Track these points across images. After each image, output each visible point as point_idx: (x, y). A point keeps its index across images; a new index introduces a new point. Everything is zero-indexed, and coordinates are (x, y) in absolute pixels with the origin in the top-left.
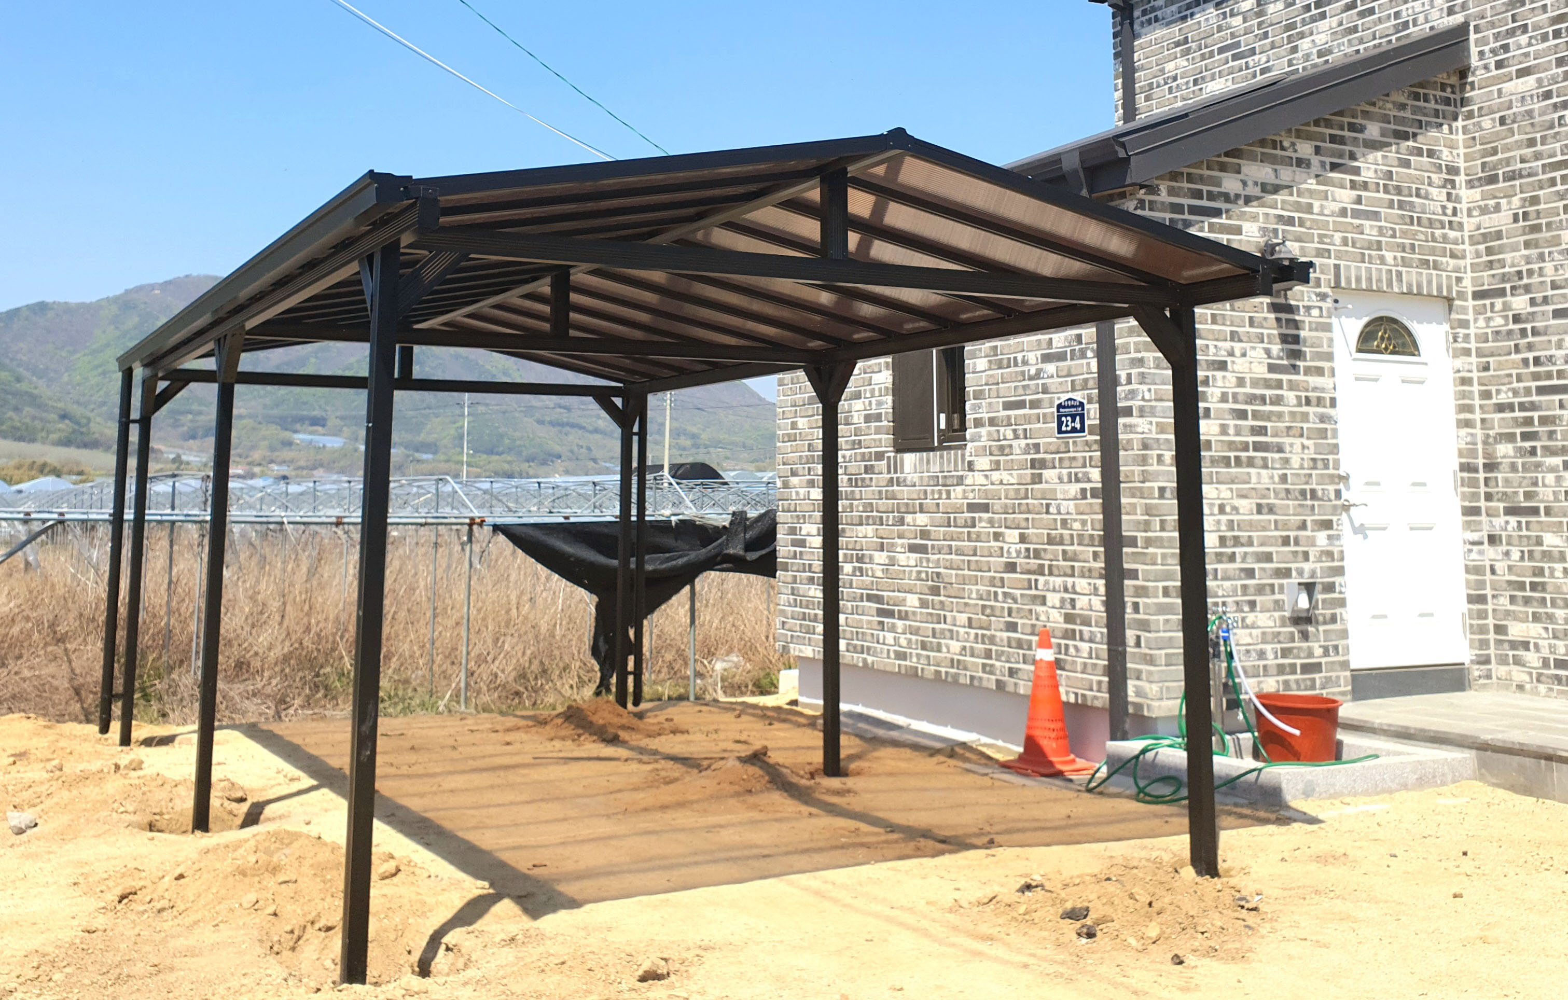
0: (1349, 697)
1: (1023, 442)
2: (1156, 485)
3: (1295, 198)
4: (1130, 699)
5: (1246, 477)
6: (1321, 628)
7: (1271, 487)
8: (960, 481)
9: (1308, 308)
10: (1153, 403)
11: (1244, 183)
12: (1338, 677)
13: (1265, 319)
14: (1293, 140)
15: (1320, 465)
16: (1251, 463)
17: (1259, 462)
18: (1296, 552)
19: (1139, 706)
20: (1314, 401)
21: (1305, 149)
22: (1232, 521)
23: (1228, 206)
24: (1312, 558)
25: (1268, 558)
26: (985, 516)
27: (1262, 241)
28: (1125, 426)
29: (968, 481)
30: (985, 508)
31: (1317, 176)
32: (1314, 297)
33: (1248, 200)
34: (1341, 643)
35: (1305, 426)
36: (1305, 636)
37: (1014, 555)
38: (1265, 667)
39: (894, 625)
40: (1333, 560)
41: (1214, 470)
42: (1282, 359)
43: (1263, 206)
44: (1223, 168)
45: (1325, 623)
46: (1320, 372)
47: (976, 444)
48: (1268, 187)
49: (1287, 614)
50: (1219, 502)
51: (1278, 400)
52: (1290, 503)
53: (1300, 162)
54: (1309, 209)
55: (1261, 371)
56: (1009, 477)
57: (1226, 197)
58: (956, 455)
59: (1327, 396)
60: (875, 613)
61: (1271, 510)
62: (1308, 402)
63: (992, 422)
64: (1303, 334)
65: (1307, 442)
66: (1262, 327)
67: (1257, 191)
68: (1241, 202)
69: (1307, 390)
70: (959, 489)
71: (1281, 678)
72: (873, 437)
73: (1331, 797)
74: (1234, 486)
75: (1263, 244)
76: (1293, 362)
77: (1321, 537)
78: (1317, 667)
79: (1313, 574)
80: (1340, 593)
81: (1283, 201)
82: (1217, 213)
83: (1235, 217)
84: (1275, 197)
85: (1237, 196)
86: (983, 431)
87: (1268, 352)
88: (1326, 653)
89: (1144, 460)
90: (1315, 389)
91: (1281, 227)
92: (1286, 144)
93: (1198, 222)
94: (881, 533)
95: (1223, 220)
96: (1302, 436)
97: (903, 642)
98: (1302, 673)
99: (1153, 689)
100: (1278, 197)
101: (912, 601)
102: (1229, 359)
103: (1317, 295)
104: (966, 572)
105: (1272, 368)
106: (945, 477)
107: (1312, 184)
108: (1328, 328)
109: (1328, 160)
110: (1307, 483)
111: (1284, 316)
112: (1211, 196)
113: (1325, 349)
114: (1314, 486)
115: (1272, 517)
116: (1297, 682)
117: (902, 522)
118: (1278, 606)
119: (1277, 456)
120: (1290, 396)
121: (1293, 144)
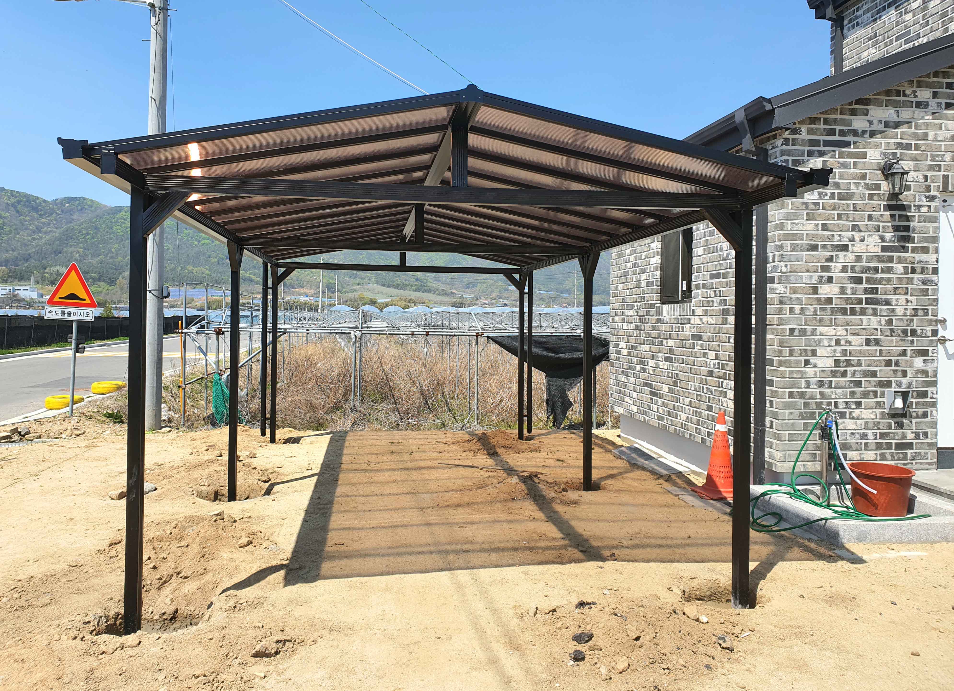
0: (935, 466)
1: (719, 299)
2: (788, 327)
3: (913, 130)
4: (766, 459)
5: (859, 322)
6: (914, 421)
7: (879, 328)
8: (688, 322)
9: (918, 207)
10: (788, 274)
11: (871, 122)
12: (926, 453)
13: (882, 215)
14: (914, 88)
15: (920, 313)
16: (863, 312)
17: (870, 312)
18: (897, 370)
19: (770, 464)
20: (919, 270)
21: (924, 94)
22: (846, 350)
23: (856, 139)
24: (909, 375)
25: (874, 374)
26: (699, 342)
27: (883, 162)
28: (770, 289)
29: (692, 322)
30: (699, 338)
31: (933, 113)
32: (924, 199)
33: (873, 134)
34: (930, 431)
35: (910, 287)
36: (900, 426)
37: (712, 366)
38: (866, 444)
39: (657, 401)
40: (927, 376)
41: (833, 317)
42: (894, 242)
43: (885, 138)
44: (853, 112)
45: (917, 417)
46: (925, 250)
47: (697, 299)
48: (891, 124)
49: (886, 411)
50: (837, 338)
51: (889, 270)
52: (894, 338)
53: (919, 105)
54: (925, 136)
55: (876, 250)
56: (711, 320)
57: (855, 133)
58: (687, 306)
59: (930, 267)
60: (648, 393)
61: (877, 343)
62: (913, 271)
63: (705, 286)
64: (912, 224)
65: (910, 298)
66: (879, 221)
67: (881, 127)
68: (867, 135)
69: (913, 263)
70: (688, 326)
71: (878, 452)
72: (650, 295)
73: (880, 543)
74: (849, 328)
75: (883, 164)
76: (903, 244)
77: (918, 362)
78: (910, 446)
79: (910, 385)
80: (932, 398)
81: (903, 133)
82: (847, 144)
83: (861, 146)
84: (896, 130)
85: (864, 132)
86: (700, 292)
87: (882, 238)
88: (917, 436)
89: (780, 312)
90: (920, 262)
91: (899, 152)
92: (908, 92)
93: (830, 152)
94: (652, 349)
95: (852, 149)
96: (907, 294)
97: (661, 412)
98: (896, 449)
99: (778, 455)
100: (899, 131)
101: (665, 388)
102: (850, 244)
103: (926, 197)
104: (690, 374)
105: (884, 249)
106: (681, 319)
107: (929, 119)
108: (935, 220)
109: (944, 101)
110: (908, 325)
111: (897, 213)
112: (842, 133)
113: (931, 234)
114: (914, 327)
115: (878, 348)
116: (892, 455)
117: (661, 344)
118: (879, 405)
119: (885, 307)
120: (899, 268)
121: (914, 92)
